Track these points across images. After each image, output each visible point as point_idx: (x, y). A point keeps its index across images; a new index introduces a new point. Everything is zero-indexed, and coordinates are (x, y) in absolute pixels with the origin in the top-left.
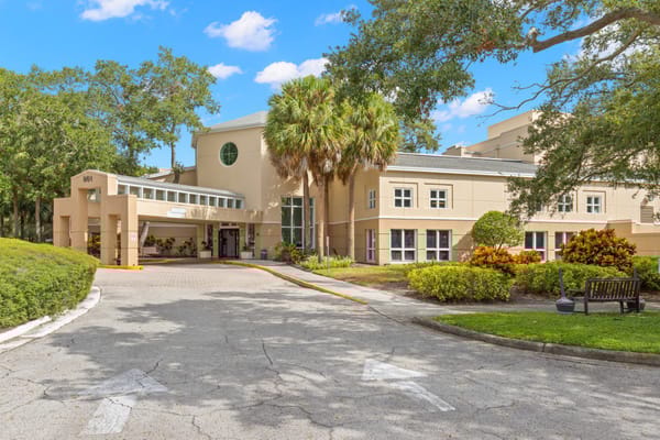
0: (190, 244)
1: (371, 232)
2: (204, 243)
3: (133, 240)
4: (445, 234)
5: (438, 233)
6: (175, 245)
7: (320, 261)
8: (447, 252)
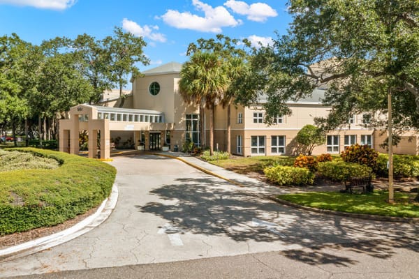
0: (130, 141)
1: (239, 137)
2: (139, 141)
3: (107, 144)
4: (282, 138)
5: (278, 138)
6: (121, 141)
7: (211, 154)
8: (283, 148)
